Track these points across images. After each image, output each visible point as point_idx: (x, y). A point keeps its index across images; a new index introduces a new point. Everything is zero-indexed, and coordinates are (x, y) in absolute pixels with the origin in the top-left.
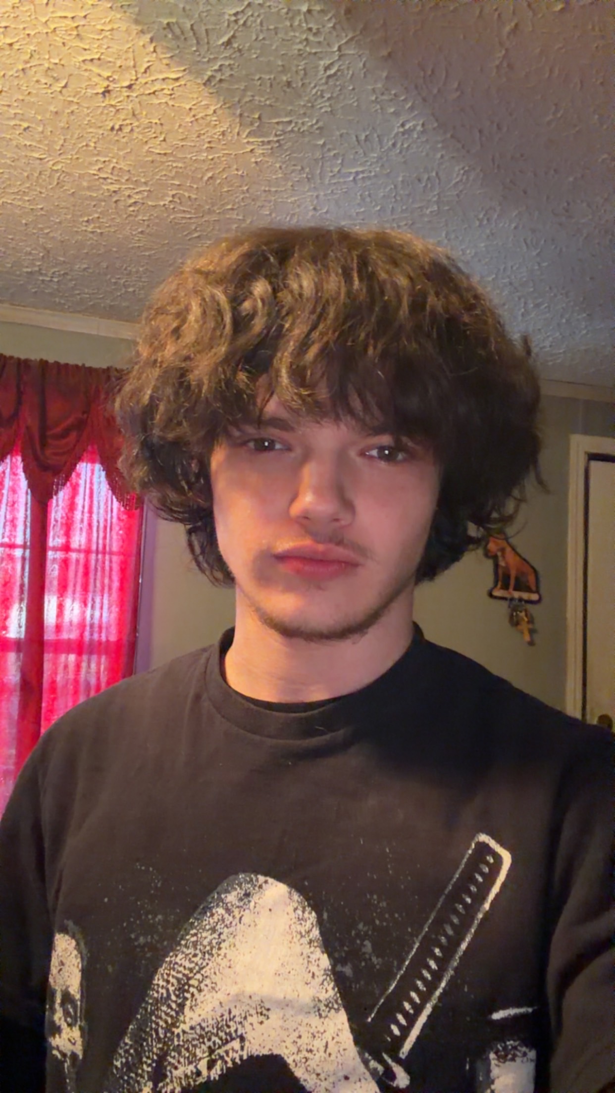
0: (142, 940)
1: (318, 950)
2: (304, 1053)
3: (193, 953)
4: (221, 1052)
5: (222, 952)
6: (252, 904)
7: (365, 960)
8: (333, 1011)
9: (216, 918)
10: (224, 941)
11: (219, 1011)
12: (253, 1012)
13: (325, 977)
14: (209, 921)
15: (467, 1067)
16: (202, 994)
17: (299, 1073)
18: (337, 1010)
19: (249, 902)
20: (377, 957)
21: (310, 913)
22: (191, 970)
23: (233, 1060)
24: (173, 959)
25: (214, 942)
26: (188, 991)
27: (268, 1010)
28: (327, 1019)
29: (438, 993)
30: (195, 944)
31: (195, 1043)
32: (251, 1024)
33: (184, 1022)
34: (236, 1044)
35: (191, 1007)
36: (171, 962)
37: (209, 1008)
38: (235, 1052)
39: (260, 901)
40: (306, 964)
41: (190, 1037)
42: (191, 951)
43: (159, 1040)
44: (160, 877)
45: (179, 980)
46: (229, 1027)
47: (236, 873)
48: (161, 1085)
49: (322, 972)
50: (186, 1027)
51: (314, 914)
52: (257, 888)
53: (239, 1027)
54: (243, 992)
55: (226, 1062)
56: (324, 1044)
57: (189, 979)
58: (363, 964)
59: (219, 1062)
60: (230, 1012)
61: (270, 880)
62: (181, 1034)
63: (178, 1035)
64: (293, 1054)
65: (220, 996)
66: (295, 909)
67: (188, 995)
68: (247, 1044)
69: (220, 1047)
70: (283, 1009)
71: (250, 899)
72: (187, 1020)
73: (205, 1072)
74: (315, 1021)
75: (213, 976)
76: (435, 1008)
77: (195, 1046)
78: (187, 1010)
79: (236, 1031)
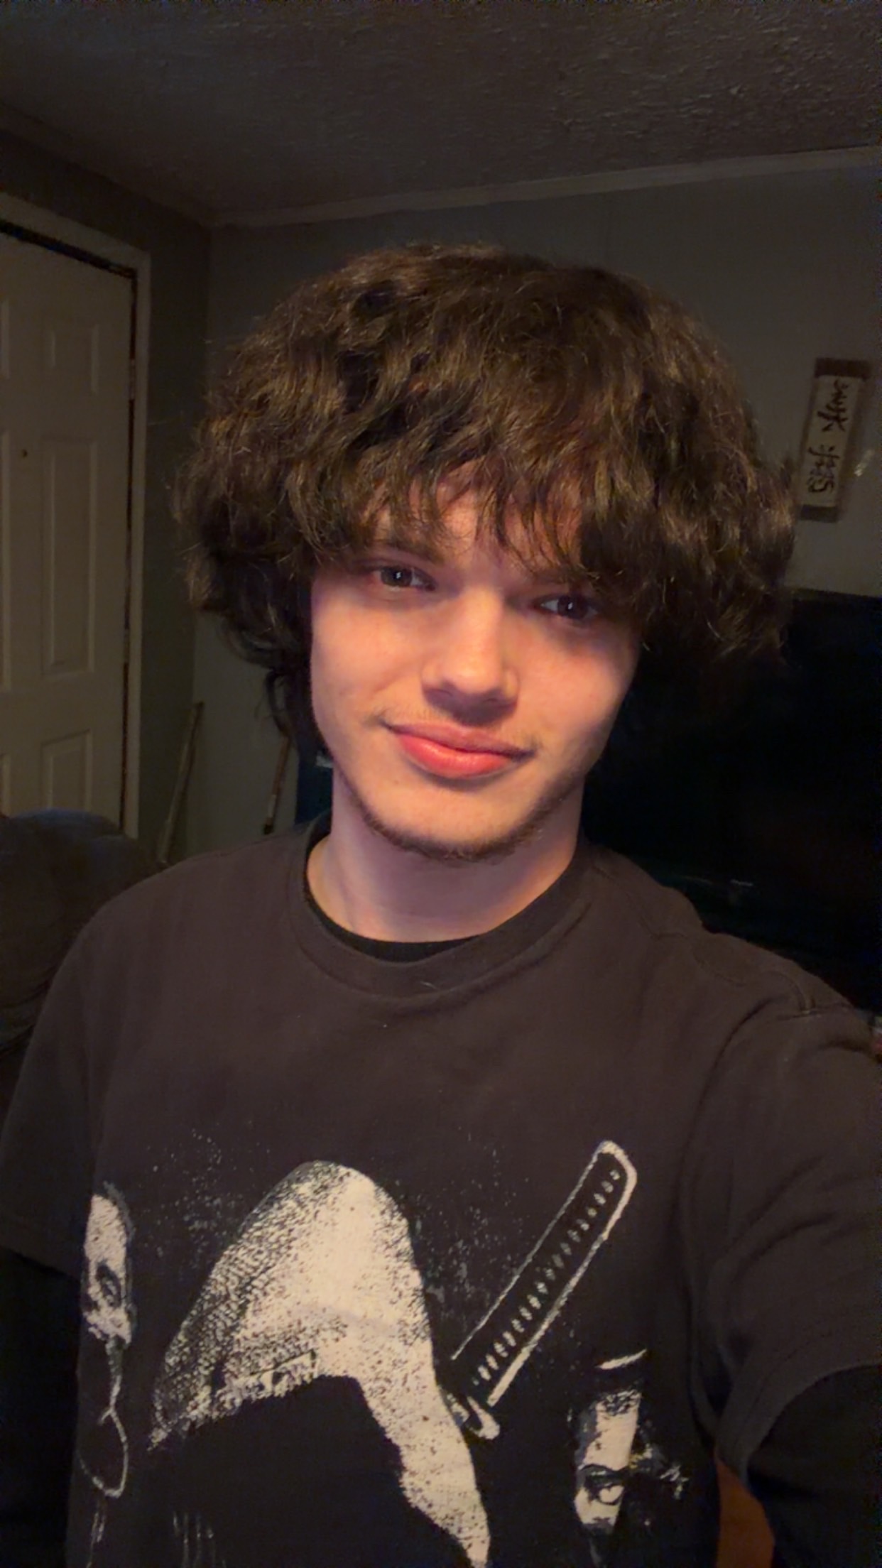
0: (197, 1225)
1: (408, 1266)
2: (381, 1383)
3: (257, 1249)
4: (289, 1366)
5: (293, 1252)
6: (330, 1199)
7: (458, 1284)
8: (419, 1340)
9: (285, 1212)
10: (295, 1239)
11: (287, 1321)
12: (326, 1326)
13: (414, 1297)
14: (276, 1214)
15: (569, 1419)
16: (269, 1298)
17: (373, 1403)
18: (424, 1338)
19: (327, 1195)
20: (471, 1284)
21: (400, 1220)
22: (255, 1269)
23: (302, 1376)
24: (234, 1252)
25: (283, 1239)
26: (250, 1292)
27: (346, 1326)
28: (411, 1348)
29: (538, 1335)
30: (260, 1239)
31: (258, 1351)
32: (325, 1340)
33: (246, 1327)
34: (306, 1360)
35: (254, 1312)
36: (230, 1257)
37: (274, 1316)
38: (304, 1370)
39: (341, 1196)
40: (391, 1280)
41: (253, 1344)
42: (255, 1246)
43: (218, 1343)
44: (219, 1151)
45: (241, 1278)
46: (298, 1339)
47: (312, 1159)
48: (219, 1392)
49: (411, 1292)
50: (248, 1333)
51: (404, 1221)
52: (336, 1181)
53: (311, 1341)
54: (316, 1302)
55: (294, 1379)
56: (403, 1376)
57: (253, 1279)
58: (456, 1290)
59: (286, 1378)
60: (299, 1323)
61: (354, 1173)
62: (242, 1340)
63: (238, 1341)
64: (370, 1380)
65: (288, 1303)
66: (383, 1213)
67: (250, 1297)
68: (318, 1361)
69: (287, 1361)
70: (362, 1327)
71: (328, 1192)
72: (249, 1324)
73: (269, 1386)
74: (398, 1346)
75: (281, 1280)
76: (533, 1353)
77: (258, 1355)
78: (249, 1314)
79: (307, 1345)
